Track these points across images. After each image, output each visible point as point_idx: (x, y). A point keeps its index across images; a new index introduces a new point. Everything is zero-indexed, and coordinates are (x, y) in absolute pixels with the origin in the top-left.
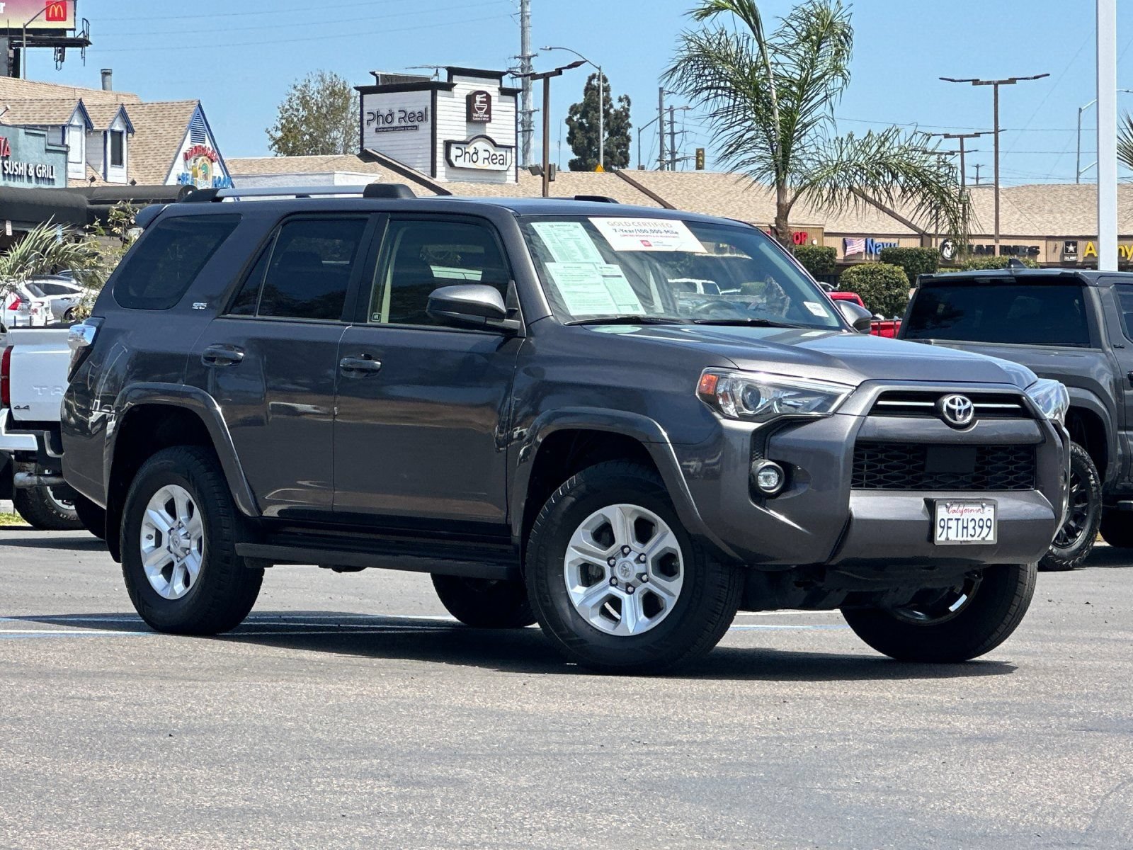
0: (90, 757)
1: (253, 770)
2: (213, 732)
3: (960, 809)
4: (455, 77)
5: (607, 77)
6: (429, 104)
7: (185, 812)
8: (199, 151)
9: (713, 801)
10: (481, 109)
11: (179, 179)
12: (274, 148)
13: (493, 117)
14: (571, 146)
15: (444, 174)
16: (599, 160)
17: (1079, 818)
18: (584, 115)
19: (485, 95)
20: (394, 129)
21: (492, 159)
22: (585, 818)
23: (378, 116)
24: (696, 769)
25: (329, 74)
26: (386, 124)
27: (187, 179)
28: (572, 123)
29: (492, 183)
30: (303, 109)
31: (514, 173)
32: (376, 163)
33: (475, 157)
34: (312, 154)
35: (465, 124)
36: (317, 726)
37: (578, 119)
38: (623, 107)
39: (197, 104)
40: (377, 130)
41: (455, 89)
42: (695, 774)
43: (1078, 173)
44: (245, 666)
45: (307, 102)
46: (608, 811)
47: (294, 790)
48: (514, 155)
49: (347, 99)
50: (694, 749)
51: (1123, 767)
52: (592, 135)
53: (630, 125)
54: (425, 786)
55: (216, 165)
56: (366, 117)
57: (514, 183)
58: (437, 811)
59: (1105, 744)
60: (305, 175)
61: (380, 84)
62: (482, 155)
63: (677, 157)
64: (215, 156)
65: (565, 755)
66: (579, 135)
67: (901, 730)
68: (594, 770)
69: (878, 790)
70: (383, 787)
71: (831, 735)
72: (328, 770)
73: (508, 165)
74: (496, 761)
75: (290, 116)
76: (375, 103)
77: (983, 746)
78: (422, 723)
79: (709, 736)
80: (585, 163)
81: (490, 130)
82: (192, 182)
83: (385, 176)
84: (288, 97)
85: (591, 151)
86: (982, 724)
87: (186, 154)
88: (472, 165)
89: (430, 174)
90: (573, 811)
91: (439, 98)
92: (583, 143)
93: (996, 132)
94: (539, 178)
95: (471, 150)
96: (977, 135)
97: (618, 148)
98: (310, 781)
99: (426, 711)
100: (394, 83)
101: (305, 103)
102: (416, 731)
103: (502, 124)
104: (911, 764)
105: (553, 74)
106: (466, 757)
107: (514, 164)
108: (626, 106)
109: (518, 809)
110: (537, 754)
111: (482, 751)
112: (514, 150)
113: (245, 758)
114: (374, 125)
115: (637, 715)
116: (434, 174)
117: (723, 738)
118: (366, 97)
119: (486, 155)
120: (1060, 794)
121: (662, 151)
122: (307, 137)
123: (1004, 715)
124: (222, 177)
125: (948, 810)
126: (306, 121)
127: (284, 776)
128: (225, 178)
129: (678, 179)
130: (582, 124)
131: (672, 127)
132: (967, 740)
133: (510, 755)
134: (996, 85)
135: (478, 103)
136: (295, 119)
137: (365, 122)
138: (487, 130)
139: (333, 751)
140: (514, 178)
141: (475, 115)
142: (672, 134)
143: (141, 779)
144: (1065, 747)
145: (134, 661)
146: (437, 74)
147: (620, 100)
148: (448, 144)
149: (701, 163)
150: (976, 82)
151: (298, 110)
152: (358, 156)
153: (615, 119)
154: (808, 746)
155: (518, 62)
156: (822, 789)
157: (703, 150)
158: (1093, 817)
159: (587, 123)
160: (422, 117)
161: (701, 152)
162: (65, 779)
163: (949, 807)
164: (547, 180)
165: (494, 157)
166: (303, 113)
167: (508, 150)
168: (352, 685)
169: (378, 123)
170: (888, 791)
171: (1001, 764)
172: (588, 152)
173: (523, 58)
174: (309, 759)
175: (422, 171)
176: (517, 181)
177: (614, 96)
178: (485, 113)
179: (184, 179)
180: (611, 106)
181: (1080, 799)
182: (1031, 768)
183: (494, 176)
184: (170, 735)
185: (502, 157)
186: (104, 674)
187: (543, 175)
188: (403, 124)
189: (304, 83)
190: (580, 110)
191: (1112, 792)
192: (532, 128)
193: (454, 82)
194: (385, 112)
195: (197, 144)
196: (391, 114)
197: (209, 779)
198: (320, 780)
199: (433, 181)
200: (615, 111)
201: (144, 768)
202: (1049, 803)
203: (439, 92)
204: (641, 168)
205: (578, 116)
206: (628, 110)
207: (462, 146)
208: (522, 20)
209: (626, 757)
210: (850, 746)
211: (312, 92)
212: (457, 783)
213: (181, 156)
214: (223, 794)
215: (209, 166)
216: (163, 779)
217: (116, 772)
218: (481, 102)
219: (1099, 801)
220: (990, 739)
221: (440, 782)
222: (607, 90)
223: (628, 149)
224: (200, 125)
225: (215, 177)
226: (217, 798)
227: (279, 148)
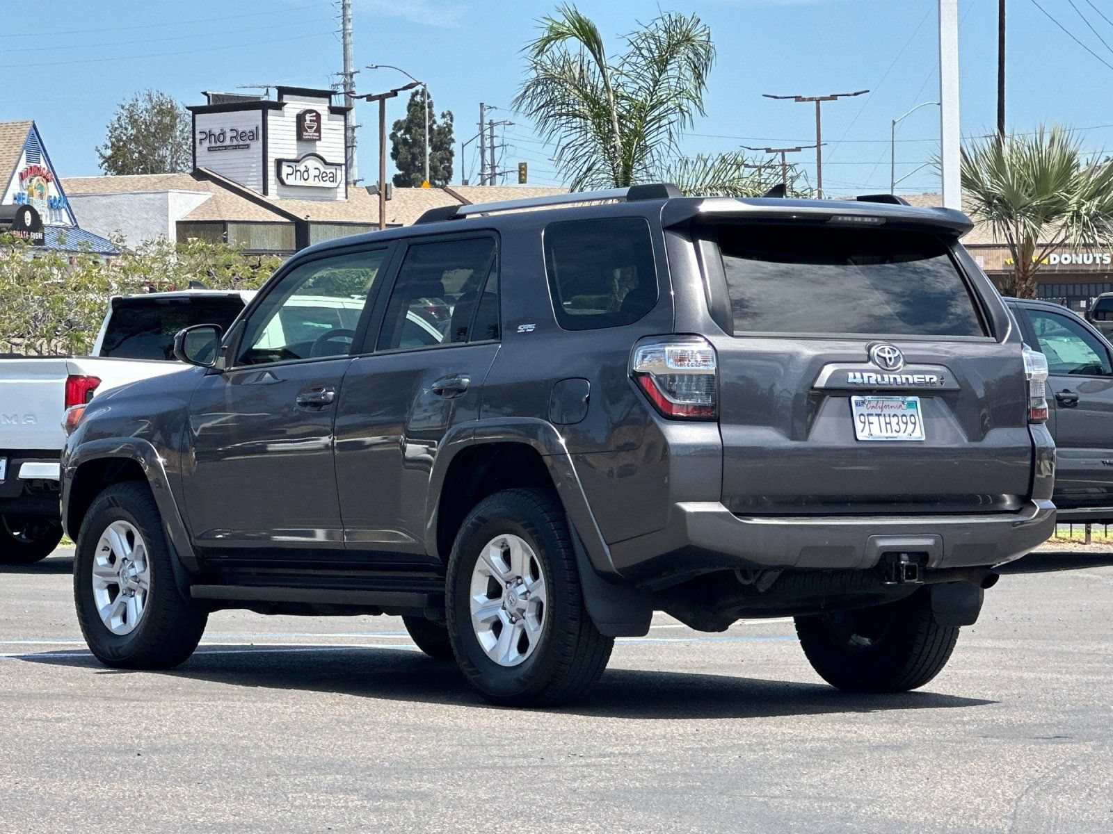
0: (73, 776)
1: (229, 787)
2: (177, 750)
3: (890, 814)
4: (285, 96)
5: (430, 94)
6: (260, 124)
7: (183, 828)
8: (34, 171)
9: (662, 809)
10: (311, 128)
11: (15, 199)
12: (104, 166)
13: (322, 135)
14: (395, 161)
15: (275, 192)
16: (424, 176)
17: (1000, 820)
18: (408, 131)
19: (314, 114)
20: (226, 148)
21: (321, 176)
22: (551, 828)
23: (210, 135)
24: (637, 779)
25: (155, 93)
26: (218, 143)
27: (24, 199)
28: (396, 139)
29: (322, 200)
30: (132, 128)
31: (344, 190)
32: (209, 182)
33: (306, 175)
34: (141, 173)
35: (295, 142)
36: (271, 744)
37: (402, 135)
38: (446, 123)
39: (31, 124)
40: (210, 149)
41: (285, 108)
42: (637, 784)
43: (893, 184)
44: (178, 686)
45: (136, 121)
46: (570, 820)
47: (276, 805)
48: (344, 172)
49: (174, 117)
50: (628, 761)
51: (1026, 771)
52: (416, 150)
53: (453, 141)
54: (393, 799)
55: (51, 185)
56: (198, 137)
57: (344, 199)
58: (414, 823)
59: (1004, 749)
60: (138, 193)
61: (211, 103)
62: (313, 172)
63: (498, 171)
64: (51, 176)
65: (511, 768)
66: (403, 150)
67: (813, 739)
68: (542, 782)
69: (810, 797)
70: (355, 801)
71: (750, 745)
72: (299, 785)
73: (338, 181)
74: (450, 774)
75: (120, 135)
76: (207, 122)
77: (893, 754)
78: (368, 740)
79: (639, 748)
80: (409, 177)
81: (320, 148)
82: (28, 202)
83: (218, 194)
84: (117, 116)
85: (415, 165)
86: (885, 732)
87: (21, 174)
88: (303, 183)
89: (262, 191)
90: (538, 821)
91: (269, 117)
92: (406, 158)
93: (819, 146)
94: (377, 197)
95: (302, 168)
96: (798, 149)
97: (441, 163)
98: (286, 796)
99: (368, 728)
100: (225, 103)
101: (134, 123)
102: (364, 747)
103: (331, 142)
104: (832, 771)
105: (388, 96)
106: (421, 772)
107: (344, 181)
108: (449, 122)
109: (487, 821)
110: (485, 767)
111: (434, 765)
112: (343, 167)
113: (216, 775)
114: (206, 144)
115: (565, 728)
116: (265, 192)
117: (651, 750)
118: (198, 116)
119: (317, 173)
120: (976, 797)
121: (483, 165)
122: (136, 155)
123: (904, 724)
124: (58, 196)
125: (879, 815)
126: (135, 139)
127: (260, 792)
128: (60, 197)
129: (505, 194)
130: (405, 140)
131: (492, 141)
132: (877, 747)
133: (460, 769)
134: (818, 102)
135: (308, 122)
136: (124, 138)
137: (197, 141)
138: (318, 149)
139: (294, 767)
140: (344, 195)
141: (305, 133)
142: (493, 148)
143: (129, 796)
144: (969, 753)
145: (72, 682)
146: (267, 94)
147: (443, 116)
148: (279, 163)
149: (523, 177)
150: (798, 99)
151: (126, 129)
152: (192, 174)
153: (438, 134)
154: (732, 756)
155: (341, 79)
156: (759, 797)
157: (525, 164)
158: (1012, 819)
159: (411, 138)
160: (253, 136)
161: (523, 166)
162: (59, 798)
163: (880, 812)
164: (383, 199)
165: (324, 175)
166: (132, 132)
167: (338, 167)
168: (287, 703)
169: (210, 142)
170: (819, 798)
171: (914, 771)
172: (412, 167)
173: (345, 75)
174: (277, 775)
175: (254, 188)
176: (347, 197)
177: (437, 112)
178: (315, 131)
179: (20, 198)
180: (434, 122)
181: (995, 802)
182: (943, 774)
183: (323, 193)
184: (139, 755)
185: (331, 175)
186: (49, 696)
187: (379, 194)
188: (235, 143)
189: (131, 102)
190: (404, 126)
191: (1023, 795)
192: (355, 144)
193: (284, 101)
194: (217, 132)
195: (33, 164)
196: (223, 134)
197: (192, 796)
198: (295, 795)
199: (265, 199)
200: (438, 126)
201: (128, 786)
202: (968, 806)
203: (270, 111)
204: (465, 183)
205: (402, 131)
206: (451, 126)
207: (293, 164)
208: (344, 37)
209: (568, 769)
210: (771, 756)
211: (140, 111)
212: (424, 796)
213: (16, 176)
214: (211, 810)
215: (45, 185)
216: (151, 797)
217: (103, 791)
218: (311, 121)
219: (1013, 803)
220: (899, 748)
221: (409, 795)
222: (430, 106)
223: (451, 164)
224: (35, 145)
225: (50, 197)
226: (207, 813)
227: (109, 166)
